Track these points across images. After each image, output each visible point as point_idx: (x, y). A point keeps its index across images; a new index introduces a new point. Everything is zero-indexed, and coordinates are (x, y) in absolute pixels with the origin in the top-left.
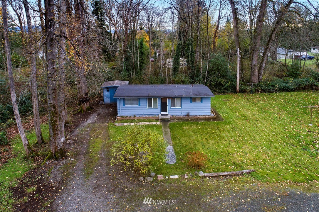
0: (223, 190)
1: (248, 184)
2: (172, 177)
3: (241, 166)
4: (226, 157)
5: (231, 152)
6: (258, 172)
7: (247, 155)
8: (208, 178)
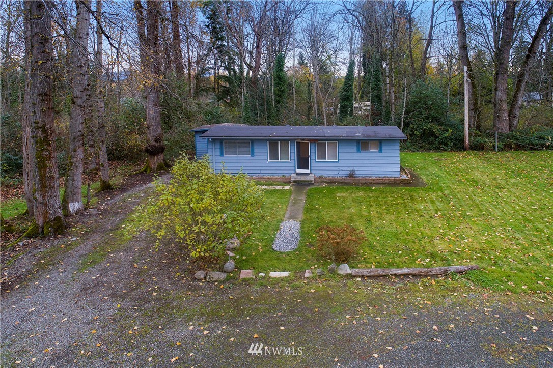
0: (391, 303)
1: (455, 294)
2: (273, 274)
3: (447, 260)
4: (414, 243)
5: (429, 234)
6: (487, 271)
7: (466, 241)
8: (359, 279)
